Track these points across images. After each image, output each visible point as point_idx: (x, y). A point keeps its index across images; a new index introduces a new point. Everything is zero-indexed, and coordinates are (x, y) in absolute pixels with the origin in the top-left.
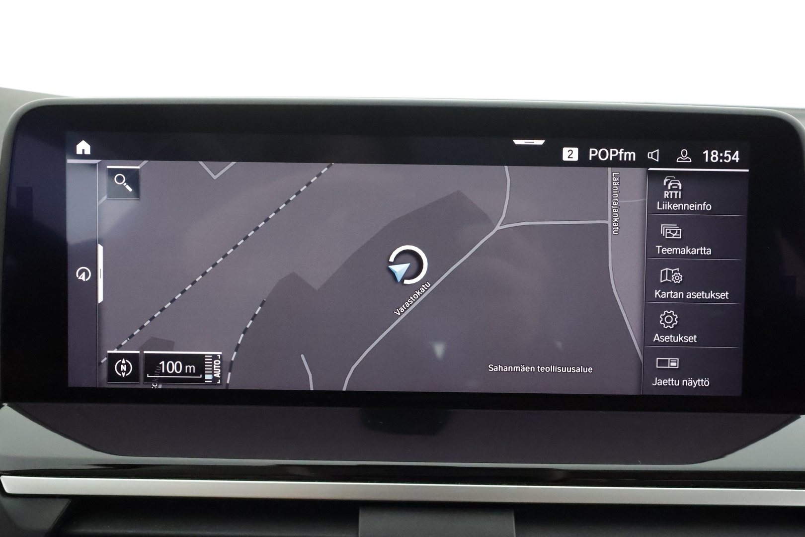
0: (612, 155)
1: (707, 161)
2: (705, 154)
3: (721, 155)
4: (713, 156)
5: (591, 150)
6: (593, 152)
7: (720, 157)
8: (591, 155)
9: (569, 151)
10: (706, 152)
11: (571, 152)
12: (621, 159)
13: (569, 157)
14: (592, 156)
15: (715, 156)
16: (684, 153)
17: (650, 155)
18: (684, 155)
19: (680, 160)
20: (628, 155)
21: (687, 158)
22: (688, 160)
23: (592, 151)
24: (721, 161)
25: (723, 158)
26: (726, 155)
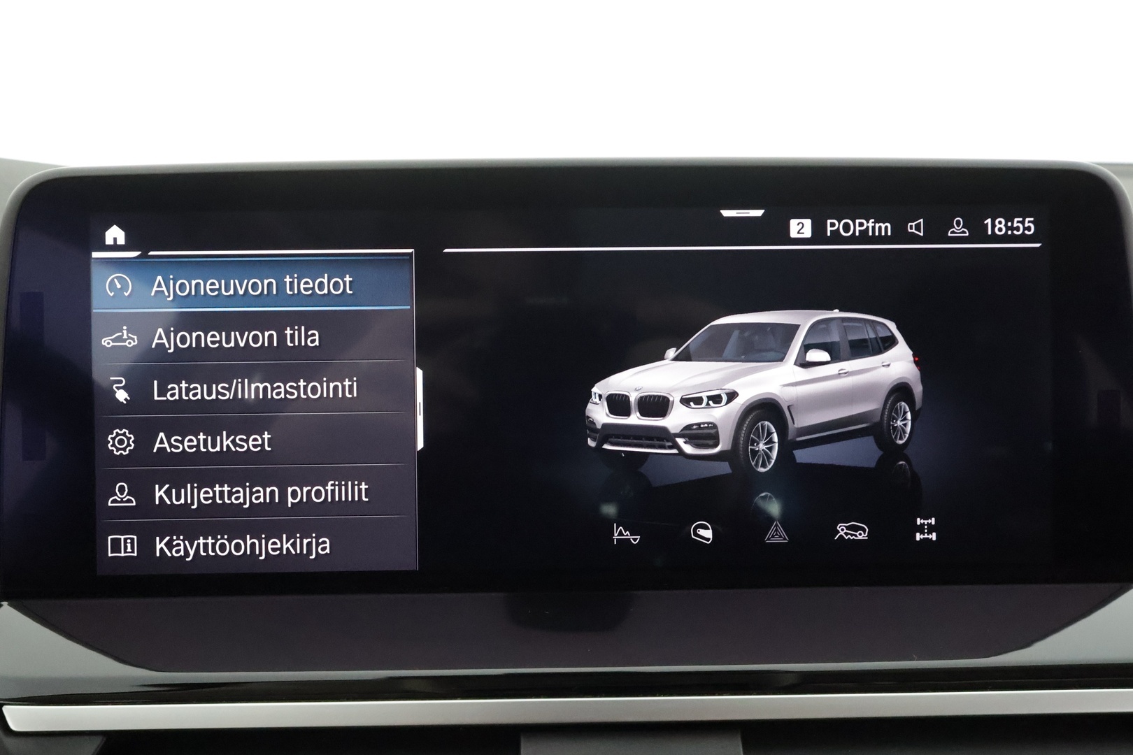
0: (858, 229)
1: (990, 233)
2: (987, 223)
3: (1009, 224)
4: (998, 226)
5: (829, 221)
6: (833, 225)
7: (1008, 228)
8: (829, 229)
9: (798, 224)
10: (989, 221)
11: (801, 225)
12: (870, 234)
13: (798, 233)
14: (831, 231)
15: (1000, 226)
16: (958, 223)
17: (911, 227)
18: (958, 226)
19: (953, 232)
20: (880, 228)
21: (963, 229)
22: (964, 232)
23: (831, 223)
24: (1010, 232)
25: (1012, 228)
26: (1015, 225)
